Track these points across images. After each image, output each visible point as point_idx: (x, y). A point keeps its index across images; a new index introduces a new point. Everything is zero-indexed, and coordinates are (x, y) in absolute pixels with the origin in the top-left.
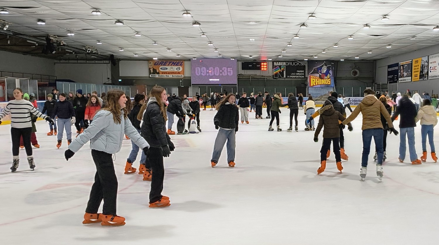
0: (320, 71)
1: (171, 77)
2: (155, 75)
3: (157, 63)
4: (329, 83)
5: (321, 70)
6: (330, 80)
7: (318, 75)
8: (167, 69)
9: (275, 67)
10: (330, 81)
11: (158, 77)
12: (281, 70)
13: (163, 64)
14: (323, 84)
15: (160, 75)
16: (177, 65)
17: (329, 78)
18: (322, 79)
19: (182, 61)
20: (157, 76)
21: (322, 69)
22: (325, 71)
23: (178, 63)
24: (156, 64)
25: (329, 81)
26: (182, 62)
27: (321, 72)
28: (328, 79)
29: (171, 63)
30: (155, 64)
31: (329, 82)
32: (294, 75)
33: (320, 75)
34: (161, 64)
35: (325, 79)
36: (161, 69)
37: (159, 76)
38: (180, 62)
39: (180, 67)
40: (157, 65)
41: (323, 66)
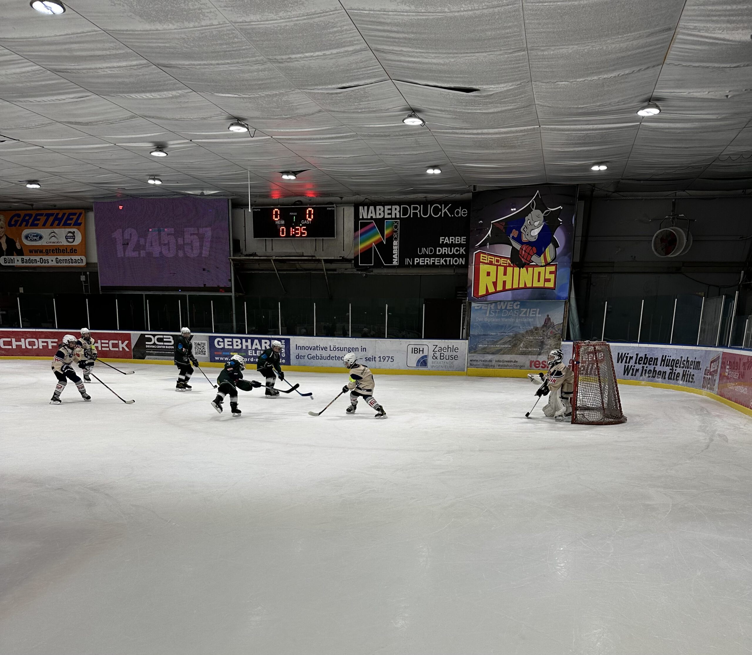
0: (515, 233)
1: (54, 264)
2: (12, 257)
3: (16, 218)
4: (547, 285)
5: (518, 229)
6: (553, 269)
7: (506, 251)
8: (41, 238)
9: (364, 225)
10: (552, 277)
11: (20, 264)
12: (383, 234)
13: (31, 221)
14: (525, 288)
15: (25, 258)
16: (66, 225)
17: (549, 260)
18: (521, 265)
19: (78, 211)
20: (17, 261)
21: (527, 222)
22: (536, 232)
23: (68, 219)
24: (13, 223)
25: (551, 273)
26: (80, 214)
27: (519, 239)
28: (547, 264)
29: (51, 219)
30: (10, 225)
31: (548, 280)
32: (430, 256)
33: (514, 249)
34: (24, 223)
35: (534, 266)
36: (27, 237)
37: (22, 260)
38: (75, 214)
39: (74, 232)
40: (15, 225)
41: (528, 211)
